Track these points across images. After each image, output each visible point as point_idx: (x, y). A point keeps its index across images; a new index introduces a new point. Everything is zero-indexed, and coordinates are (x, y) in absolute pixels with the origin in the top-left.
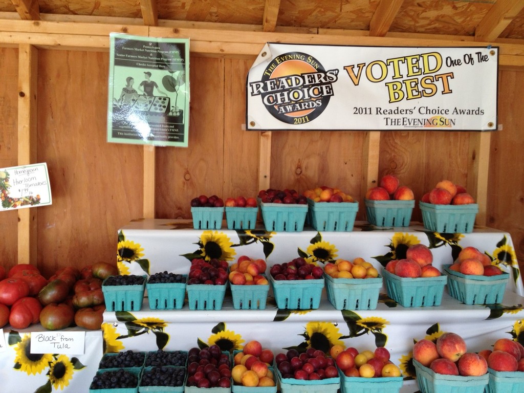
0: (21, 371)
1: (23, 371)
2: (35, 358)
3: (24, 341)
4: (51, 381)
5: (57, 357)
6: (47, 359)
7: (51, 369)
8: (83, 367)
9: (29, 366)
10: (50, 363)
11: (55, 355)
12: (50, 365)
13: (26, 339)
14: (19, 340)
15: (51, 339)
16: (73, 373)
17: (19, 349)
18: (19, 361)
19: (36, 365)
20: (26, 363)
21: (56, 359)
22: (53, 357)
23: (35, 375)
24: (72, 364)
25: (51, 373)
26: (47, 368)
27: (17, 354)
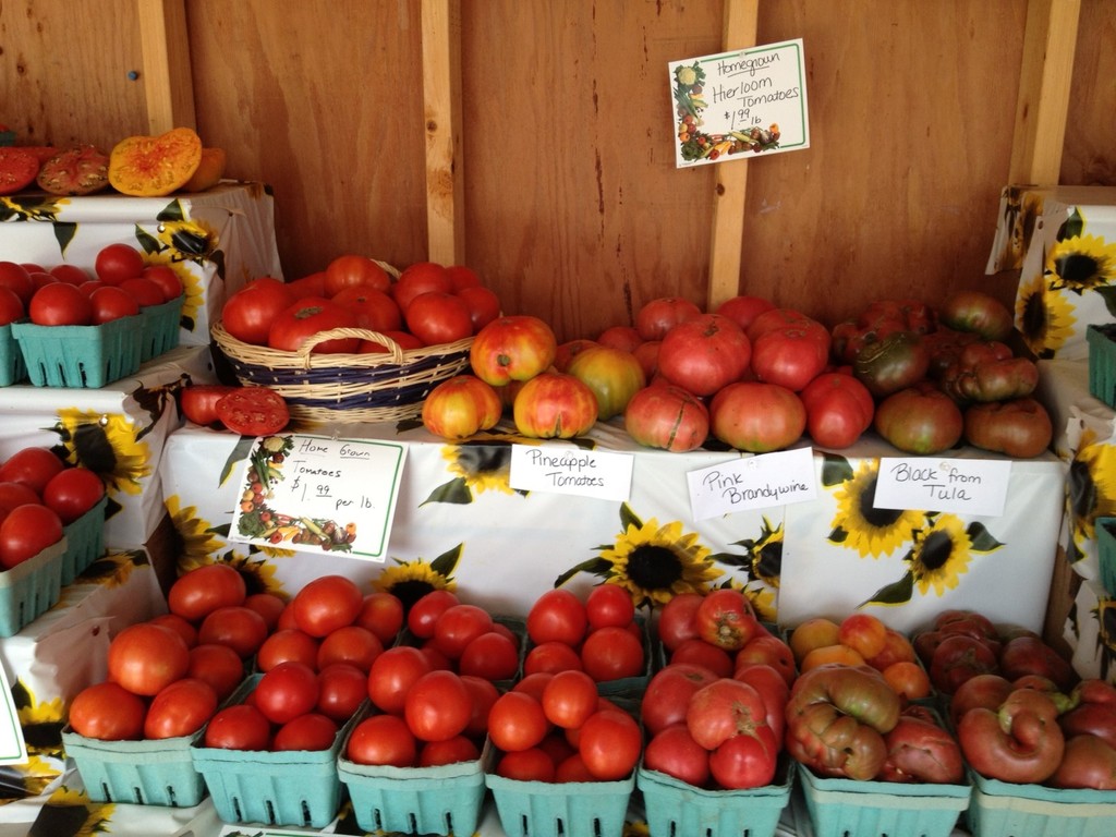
0: (846, 546)
1: (850, 548)
2: (883, 520)
3: (859, 478)
4: (915, 574)
5: (934, 519)
6: (909, 522)
7: (917, 548)
8: (997, 545)
9: (864, 537)
10: (915, 532)
11: (931, 514)
12: (915, 537)
13: (864, 473)
14: (848, 475)
15: (926, 475)
16: (970, 559)
17: (846, 497)
18: (843, 525)
19: (882, 535)
20: (859, 529)
21: (932, 524)
22: (925, 520)
23: (876, 556)
24: (968, 536)
25: (915, 556)
26: (908, 544)
27: (839, 507)
